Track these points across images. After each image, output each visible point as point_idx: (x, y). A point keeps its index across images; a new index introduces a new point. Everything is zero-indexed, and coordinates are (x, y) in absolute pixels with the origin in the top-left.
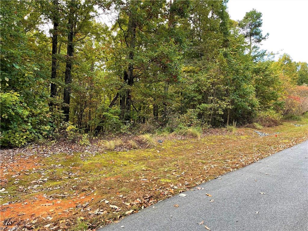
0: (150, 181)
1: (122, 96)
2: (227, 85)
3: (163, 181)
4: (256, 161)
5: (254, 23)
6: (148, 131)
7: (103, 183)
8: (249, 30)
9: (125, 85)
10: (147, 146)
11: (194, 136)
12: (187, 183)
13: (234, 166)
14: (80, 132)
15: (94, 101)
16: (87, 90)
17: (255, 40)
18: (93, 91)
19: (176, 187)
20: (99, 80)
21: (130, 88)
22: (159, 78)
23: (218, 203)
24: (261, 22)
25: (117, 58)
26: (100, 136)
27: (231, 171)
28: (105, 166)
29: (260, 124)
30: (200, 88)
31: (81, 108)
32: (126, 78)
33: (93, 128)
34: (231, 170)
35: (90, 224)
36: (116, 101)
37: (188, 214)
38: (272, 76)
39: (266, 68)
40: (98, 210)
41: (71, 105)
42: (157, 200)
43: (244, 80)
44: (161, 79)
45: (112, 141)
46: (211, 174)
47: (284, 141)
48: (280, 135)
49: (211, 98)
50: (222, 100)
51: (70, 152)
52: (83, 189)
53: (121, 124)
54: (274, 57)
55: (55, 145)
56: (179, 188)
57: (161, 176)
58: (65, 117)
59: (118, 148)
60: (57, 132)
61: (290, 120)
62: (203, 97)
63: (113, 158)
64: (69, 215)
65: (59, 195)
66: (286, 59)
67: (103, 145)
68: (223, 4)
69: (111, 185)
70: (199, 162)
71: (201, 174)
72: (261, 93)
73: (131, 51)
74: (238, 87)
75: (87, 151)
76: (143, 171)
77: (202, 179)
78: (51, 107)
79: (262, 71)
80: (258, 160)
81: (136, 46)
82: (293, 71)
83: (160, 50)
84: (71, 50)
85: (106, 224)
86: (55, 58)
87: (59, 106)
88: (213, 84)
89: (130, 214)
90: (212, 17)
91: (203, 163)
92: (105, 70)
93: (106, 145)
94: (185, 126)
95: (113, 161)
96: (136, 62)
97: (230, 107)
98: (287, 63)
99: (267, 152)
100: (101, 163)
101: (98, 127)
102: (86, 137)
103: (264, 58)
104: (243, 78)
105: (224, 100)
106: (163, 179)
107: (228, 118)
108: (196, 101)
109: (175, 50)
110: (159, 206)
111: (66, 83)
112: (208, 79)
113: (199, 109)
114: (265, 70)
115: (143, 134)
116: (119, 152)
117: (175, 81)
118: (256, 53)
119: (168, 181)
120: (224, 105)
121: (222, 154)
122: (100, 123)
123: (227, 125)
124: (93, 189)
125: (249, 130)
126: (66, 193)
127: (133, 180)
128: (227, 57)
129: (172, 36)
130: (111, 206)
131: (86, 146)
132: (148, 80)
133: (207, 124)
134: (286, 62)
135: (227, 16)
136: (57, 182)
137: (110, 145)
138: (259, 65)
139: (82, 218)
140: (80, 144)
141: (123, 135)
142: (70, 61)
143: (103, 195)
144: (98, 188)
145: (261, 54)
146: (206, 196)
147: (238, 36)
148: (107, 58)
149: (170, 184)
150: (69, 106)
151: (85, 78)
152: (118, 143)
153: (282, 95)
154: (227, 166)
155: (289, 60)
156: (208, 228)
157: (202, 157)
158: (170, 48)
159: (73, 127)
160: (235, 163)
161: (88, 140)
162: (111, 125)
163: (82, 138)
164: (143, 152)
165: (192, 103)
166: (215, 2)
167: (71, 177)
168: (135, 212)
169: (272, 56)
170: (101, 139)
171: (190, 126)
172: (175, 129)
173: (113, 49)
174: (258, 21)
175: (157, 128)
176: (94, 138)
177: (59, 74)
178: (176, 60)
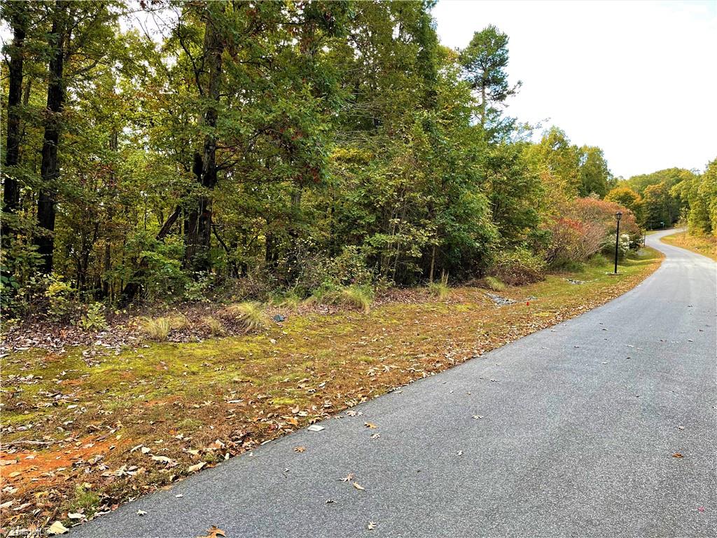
0: (247, 405)
1: (190, 212)
2: (429, 192)
3: (276, 402)
4: (478, 356)
5: (490, 57)
6: (252, 296)
7: (138, 411)
8: (480, 72)
9: (195, 187)
10: (247, 330)
11: (356, 306)
12: (327, 404)
13: (431, 366)
14: (82, 299)
15: (117, 224)
16: (100, 196)
17: (493, 94)
18: (117, 198)
19: (303, 414)
20: (132, 171)
21: (208, 193)
22: (277, 171)
23: (388, 439)
24: (506, 56)
25: (176, 120)
26: (134, 309)
27: (424, 376)
28: (144, 377)
29: (499, 280)
30: (373, 199)
31: (85, 239)
32: (198, 169)
33: (116, 289)
34: (424, 374)
35: (105, 494)
36: (175, 224)
37: (323, 464)
38: (527, 175)
39: (515, 157)
40: (124, 467)
41: (60, 232)
42: (260, 441)
43: (466, 183)
44: (282, 175)
45: (162, 319)
46: (382, 384)
47: (541, 314)
48: (537, 302)
49: (396, 221)
50: (419, 226)
51: (55, 346)
52: (89, 428)
53: (186, 279)
54: (531, 133)
55: (16, 330)
56: (311, 415)
57: (273, 393)
58: (43, 262)
59: (178, 335)
60: (22, 299)
61: (561, 271)
62: (378, 218)
63: (164, 357)
64: (56, 481)
65: (30, 442)
66: (557, 138)
67: (140, 327)
68: (424, 9)
69: (159, 415)
70: (359, 361)
71: (360, 386)
72: (504, 213)
73: (211, 106)
74: (454, 198)
75: (99, 342)
76: (233, 385)
77: (360, 396)
78: (5, 236)
79: (507, 165)
80: (481, 353)
81: (222, 95)
82: (571, 167)
83: (279, 109)
84: (57, 97)
85: (142, 494)
86: (16, 116)
87: (25, 235)
88: (400, 190)
89: (199, 471)
90: (400, 37)
91: (369, 363)
92: (146, 148)
93: (148, 329)
94: (337, 283)
95: (165, 365)
96: (222, 132)
97: (436, 242)
98: (558, 149)
99: (503, 336)
100: (135, 370)
101: (129, 285)
102: (96, 309)
103: (510, 136)
104: (463, 179)
105: (424, 226)
106: (278, 399)
107: (432, 267)
108: (363, 227)
109: (313, 110)
110: (262, 452)
111: (45, 179)
112: (390, 177)
113: (370, 244)
114: (512, 163)
115: (239, 302)
116: (181, 344)
117: (315, 181)
118: (495, 125)
119: (288, 401)
120: (423, 236)
121: (411, 344)
122: (135, 276)
123: (429, 282)
124: (113, 425)
125: (477, 292)
126: (48, 437)
127: (210, 402)
128: (432, 132)
129: (309, 78)
130: (154, 458)
131: (96, 331)
132: (252, 176)
133: (385, 280)
134: (557, 146)
135: (434, 38)
136: (25, 414)
137: (158, 328)
138: (500, 150)
139: (88, 485)
140: (82, 327)
141: (190, 305)
142: (55, 123)
143: (138, 437)
144: (125, 423)
145: (506, 126)
146: (365, 428)
147: (456, 84)
148: (152, 119)
149: (292, 408)
150: (53, 236)
151: (94, 167)
152: (178, 323)
153: (546, 218)
154: (418, 367)
155: (563, 140)
156: (359, 487)
157: (370, 350)
158: (303, 104)
159: (63, 285)
160: (434, 360)
161: (102, 317)
162: (162, 281)
163: (87, 312)
164: (236, 343)
165: (354, 232)
166: (405, 4)
167: (59, 404)
168: (209, 466)
169: (527, 132)
170: (135, 315)
171: (347, 283)
172: (314, 291)
173: (167, 97)
174: (500, 52)
175: (273, 288)
176: (117, 313)
177: (25, 155)
178: (317, 132)
